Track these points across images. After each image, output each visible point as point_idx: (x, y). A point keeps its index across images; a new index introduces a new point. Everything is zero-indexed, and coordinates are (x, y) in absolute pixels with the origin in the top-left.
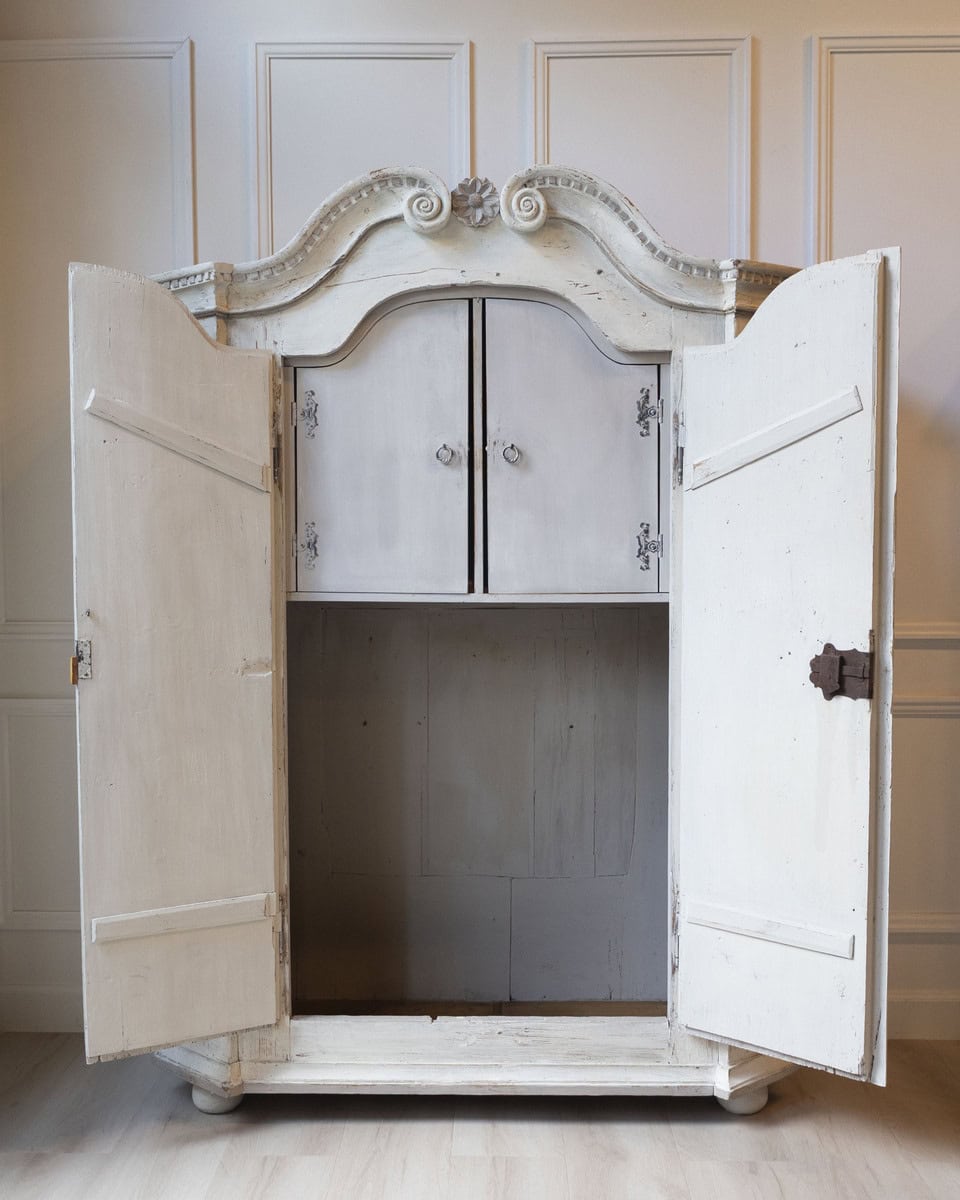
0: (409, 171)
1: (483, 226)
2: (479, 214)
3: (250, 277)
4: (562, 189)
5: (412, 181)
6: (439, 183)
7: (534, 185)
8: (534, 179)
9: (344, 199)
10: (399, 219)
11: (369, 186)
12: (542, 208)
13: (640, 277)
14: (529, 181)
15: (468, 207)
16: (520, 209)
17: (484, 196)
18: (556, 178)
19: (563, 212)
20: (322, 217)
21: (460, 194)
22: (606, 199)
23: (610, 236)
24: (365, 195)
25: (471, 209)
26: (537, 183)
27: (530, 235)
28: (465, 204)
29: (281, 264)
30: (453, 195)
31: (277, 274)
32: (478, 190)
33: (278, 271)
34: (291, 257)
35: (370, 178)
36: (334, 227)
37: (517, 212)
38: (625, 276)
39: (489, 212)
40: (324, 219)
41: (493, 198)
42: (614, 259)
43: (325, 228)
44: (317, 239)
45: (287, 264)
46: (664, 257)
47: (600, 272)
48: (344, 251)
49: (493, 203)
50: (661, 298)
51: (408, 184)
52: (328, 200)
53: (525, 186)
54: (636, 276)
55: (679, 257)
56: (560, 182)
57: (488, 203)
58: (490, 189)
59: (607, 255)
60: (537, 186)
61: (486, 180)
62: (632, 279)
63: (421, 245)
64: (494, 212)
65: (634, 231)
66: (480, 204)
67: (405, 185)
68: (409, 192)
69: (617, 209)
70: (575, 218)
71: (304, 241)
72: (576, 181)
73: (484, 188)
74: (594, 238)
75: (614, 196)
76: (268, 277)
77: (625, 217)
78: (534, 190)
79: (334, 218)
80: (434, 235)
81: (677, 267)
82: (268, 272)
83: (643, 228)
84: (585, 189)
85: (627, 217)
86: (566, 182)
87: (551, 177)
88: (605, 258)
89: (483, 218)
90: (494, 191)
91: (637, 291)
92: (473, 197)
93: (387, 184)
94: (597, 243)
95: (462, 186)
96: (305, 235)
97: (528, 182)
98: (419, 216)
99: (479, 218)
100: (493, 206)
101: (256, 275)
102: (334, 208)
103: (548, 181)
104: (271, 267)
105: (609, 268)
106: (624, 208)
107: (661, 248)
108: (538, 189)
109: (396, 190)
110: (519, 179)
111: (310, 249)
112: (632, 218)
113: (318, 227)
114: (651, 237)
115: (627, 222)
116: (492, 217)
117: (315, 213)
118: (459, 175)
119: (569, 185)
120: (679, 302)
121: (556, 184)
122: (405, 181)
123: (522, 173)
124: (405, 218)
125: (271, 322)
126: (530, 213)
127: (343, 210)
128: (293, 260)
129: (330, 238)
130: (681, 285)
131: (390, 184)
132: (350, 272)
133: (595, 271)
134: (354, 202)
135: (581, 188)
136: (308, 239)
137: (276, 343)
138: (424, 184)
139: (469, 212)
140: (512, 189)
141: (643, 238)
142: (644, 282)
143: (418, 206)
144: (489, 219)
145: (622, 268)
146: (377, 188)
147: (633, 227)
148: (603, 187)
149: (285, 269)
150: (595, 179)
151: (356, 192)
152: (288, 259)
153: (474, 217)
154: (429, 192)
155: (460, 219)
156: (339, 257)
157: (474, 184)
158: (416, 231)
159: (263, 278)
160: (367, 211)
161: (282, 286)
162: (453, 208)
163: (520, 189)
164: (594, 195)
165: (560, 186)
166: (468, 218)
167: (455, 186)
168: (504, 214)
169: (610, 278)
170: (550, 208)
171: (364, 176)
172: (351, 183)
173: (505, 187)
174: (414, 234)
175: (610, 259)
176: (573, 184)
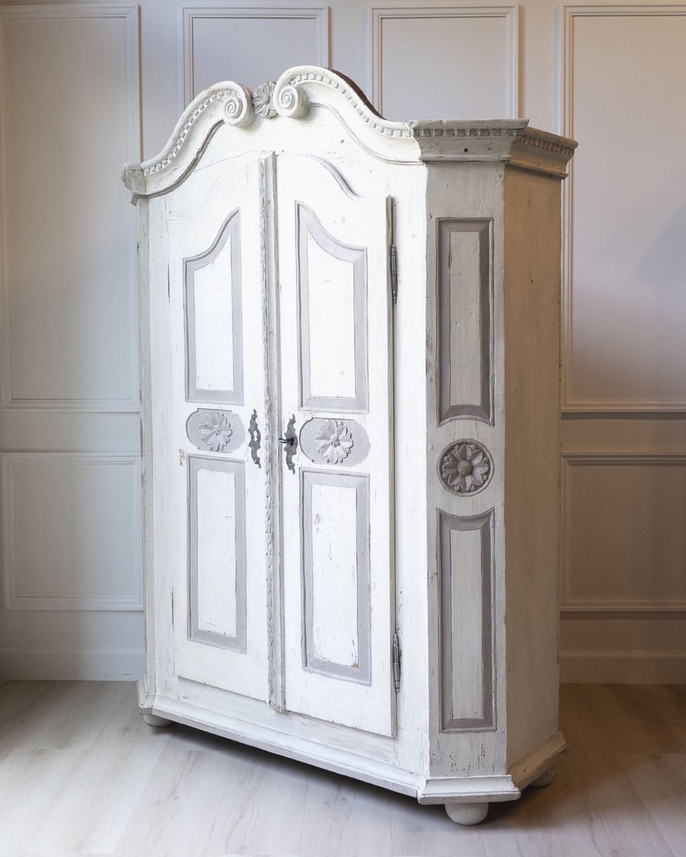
2: (267, 108)
15: (263, 104)
17: (271, 95)
19: (317, 99)
25: (264, 106)
32: (268, 91)
36: (192, 130)
44: (183, 140)
48: (200, 145)
59: (344, 127)
63: (241, 136)
80: (248, 127)
91: (365, 153)
95: (258, 90)
99: (267, 111)
125: (168, 198)
129: (192, 138)
137: (171, 212)
139: (263, 108)
145: (353, 136)
156: (196, 152)
157: (265, 87)
162: (254, 107)
166: (262, 112)
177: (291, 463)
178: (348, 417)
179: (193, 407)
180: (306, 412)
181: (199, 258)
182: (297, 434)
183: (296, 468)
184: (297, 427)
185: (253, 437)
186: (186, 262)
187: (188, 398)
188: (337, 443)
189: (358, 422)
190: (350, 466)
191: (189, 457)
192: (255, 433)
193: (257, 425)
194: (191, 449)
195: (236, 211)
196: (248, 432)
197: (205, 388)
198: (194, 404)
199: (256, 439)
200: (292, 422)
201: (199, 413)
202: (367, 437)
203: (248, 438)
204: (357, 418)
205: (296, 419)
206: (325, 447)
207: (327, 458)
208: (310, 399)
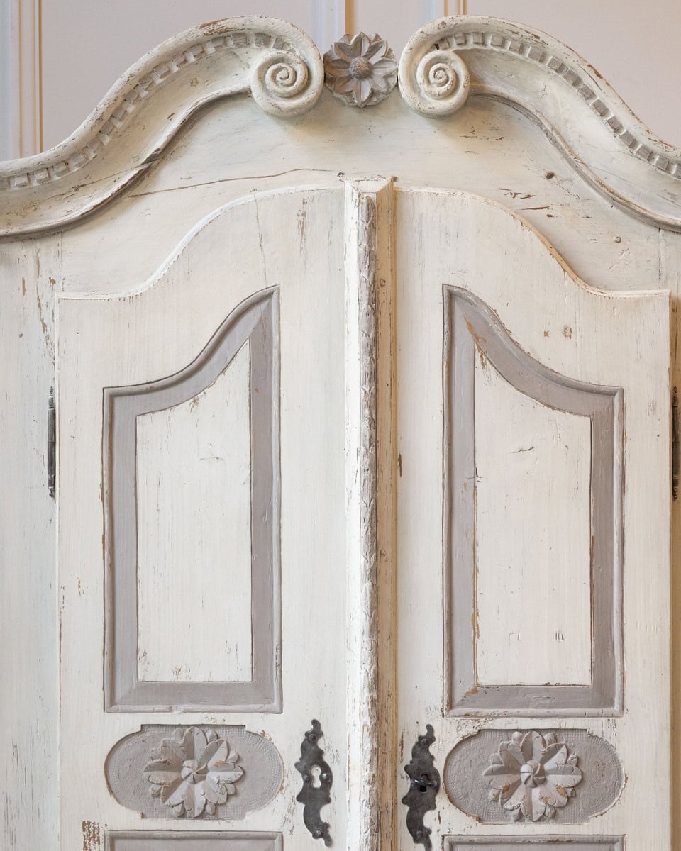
0: (259, 23)
1: (372, 105)
2: (366, 88)
3: (17, 181)
4: (492, 51)
5: (264, 38)
6: (306, 42)
7: (450, 46)
8: (450, 37)
9: (159, 65)
10: (244, 94)
11: (197, 46)
12: (463, 80)
13: (612, 183)
14: (442, 40)
15: (350, 78)
16: (429, 82)
17: (374, 60)
18: (484, 36)
19: (495, 85)
20: (127, 92)
21: (337, 57)
22: (561, 68)
23: (567, 121)
24: (192, 59)
25: (354, 82)
26: (454, 43)
27: (443, 118)
28: (344, 73)
29: (63, 161)
30: (327, 60)
31: (57, 178)
32: (364, 53)
33: (58, 175)
34: (78, 151)
35: (200, 33)
36: (144, 106)
37: (424, 87)
38: (590, 183)
39: (382, 86)
40: (128, 96)
41: (387, 65)
42: (572, 157)
43: (131, 108)
44: (119, 125)
45: (72, 164)
46: (650, 156)
47: (550, 176)
48: (160, 142)
49: (387, 71)
50: (644, 216)
51: (259, 43)
52: (135, 67)
53: (437, 47)
54: (605, 182)
55: (672, 154)
56: (489, 42)
57: (379, 73)
58: (382, 52)
59: (561, 150)
60: (455, 47)
61: (377, 37)
62: (600, 186)
63: (276, 133)
64: (388, 84)
65: (602, 115)
66: (367, 74)
67: (254, 45)
68: (259, 56)
69: (577, 82)
70: (512, 94)
71: (99, 128)
72: (514, 40)
73: (374, 49)
74: (540, 125)
75: (571, 62)
76: (42, 182)
77: (588, 94)
78: (449, 54)
79: (144, 94)
80: (297, 118)
81: (668, 170)
82: (42, 175)
83: (615, 111)
84: (528, 51)
85: (592, 95)
86: (499, 40)
87: (476, 33)
88: (556, 154)
89: (373, 93)
90: (388, 55)
91: (607, 204)
92: (357, 62)
93: (225, 44)
94: (547, 132)
95: (339, 46)
96: (100, 119)
97: (440, 41)
98: (275, 91)
99: (365, 95)
100: (387, 77)
101: (24, 180)
102: (144, 79)
103: (471, 40)
104: (47, 168)
105: (563, 169)
106: (587, 81)
107: (643, 141)
108: (457, 52)
109: (241, 51)
110: (427, 37)
111: (107, 140)
112: (600, 95)
113: (118, 109)
114: (629, 124)
115: (592, 101)
116: (386, 94)
117: (116, 86)
118: (332, 34)
119: (503, 45)
120: (671, 222)
121: (484, 44)
122: (253, 39)
123: (432, 26)
124: (254, 94)
125: (46, 249)
126: (443, 89)
127: (159, 81)
128: (82, 157)
129: (139, 124)
130: (674, 196)
131: (231, 43)
132: (169, 174)
133: (544, 174)
134: (175, 69)
135: (521, 50)
136: (105, 125)
137: (53, 282)
138: (281, 44)
139: (351, 85)
140: (416, 51)
141: (616, 127)
142: (619, 192)
143: (273, 77)
144: (381, 96)
145: (585, 170)
146: (210, 49)
147: (602, 110)
148: (555, 49)
149: (68, 170)
150: (543, 37)
151: (178, 54)
152: (73, 155)
153: (359, 92)
154: (291, 56)
155: (335, 95)
156: (148, 155)
157: (359, 41)
158: (267, 113)
159: (35, 184)
160: (194, 83)
161: (62, 197)
162: (326, 79)
163: (429, 51)
164: (542, 61)
165: (489, 46)
166: (350, 93)
167: (327, 47)
168: (404, 89)
169: (565, 185)
170: (473, 78)
171: (192, 31)
172: (170, 42)
173: (406, 49)
174: (268, 118)
175: (566, 156)
176: (509, 44)
177: (422, 827)
178: (570, 723)
179: (128, 723)
180: (464, 720)
181: (151, 389)
182: (439, 765)
183: (435, 839)
184: (439, 752)
185: (309, 780)
186: (113, 397)
187: (111, 702)
188: (540, 778)
189: (598, 732)
190: (574, 821)
191: (114, 838)
192: (316, 772)
193: (321, 753)
194: (123, 818)
195: (268, 291)
196: (294, 769)
197: (168, 677)
198: (131, 716)
199: (317, 784)
200: (426, 741)
201: (143, 736)
202: (616, 760)
203: (295, 783)
204: (595, 726)
205: (436, 735)
206: (509, 790)
207: (516, 812)
208: (475, 691)
